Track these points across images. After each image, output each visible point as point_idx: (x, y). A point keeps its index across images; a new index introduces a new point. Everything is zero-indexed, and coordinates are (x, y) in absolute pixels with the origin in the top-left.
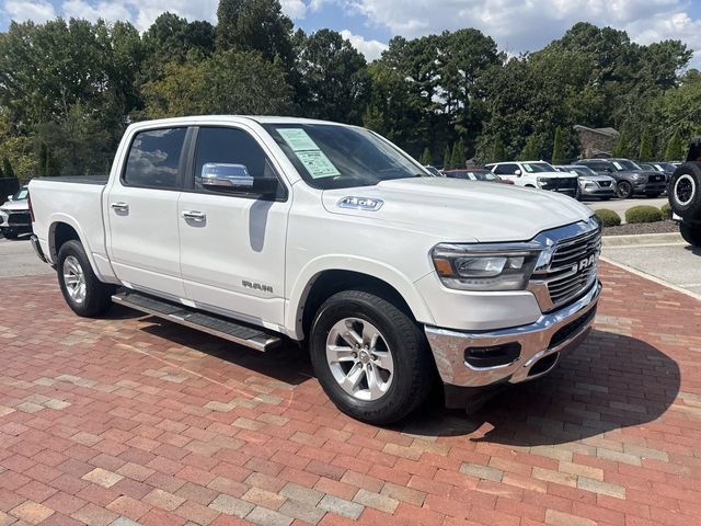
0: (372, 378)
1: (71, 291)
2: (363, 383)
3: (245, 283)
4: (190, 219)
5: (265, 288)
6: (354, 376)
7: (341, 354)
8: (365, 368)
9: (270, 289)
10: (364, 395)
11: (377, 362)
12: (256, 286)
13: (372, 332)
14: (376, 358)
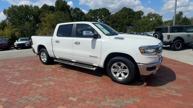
0: (123, 75)
1: (42, 60)
2: (120, 76)
3: (90, 56)
4: (76, 43)
5: (95, 57)
6: (118, 74)
7: (114, 70)
8: (120, 73)
9: (97, 57)
10: (120, 78)
11: (124, 71)
12: (93, 57)
13: (123, 65)
14: (123, 70)
